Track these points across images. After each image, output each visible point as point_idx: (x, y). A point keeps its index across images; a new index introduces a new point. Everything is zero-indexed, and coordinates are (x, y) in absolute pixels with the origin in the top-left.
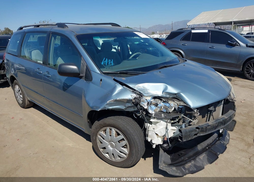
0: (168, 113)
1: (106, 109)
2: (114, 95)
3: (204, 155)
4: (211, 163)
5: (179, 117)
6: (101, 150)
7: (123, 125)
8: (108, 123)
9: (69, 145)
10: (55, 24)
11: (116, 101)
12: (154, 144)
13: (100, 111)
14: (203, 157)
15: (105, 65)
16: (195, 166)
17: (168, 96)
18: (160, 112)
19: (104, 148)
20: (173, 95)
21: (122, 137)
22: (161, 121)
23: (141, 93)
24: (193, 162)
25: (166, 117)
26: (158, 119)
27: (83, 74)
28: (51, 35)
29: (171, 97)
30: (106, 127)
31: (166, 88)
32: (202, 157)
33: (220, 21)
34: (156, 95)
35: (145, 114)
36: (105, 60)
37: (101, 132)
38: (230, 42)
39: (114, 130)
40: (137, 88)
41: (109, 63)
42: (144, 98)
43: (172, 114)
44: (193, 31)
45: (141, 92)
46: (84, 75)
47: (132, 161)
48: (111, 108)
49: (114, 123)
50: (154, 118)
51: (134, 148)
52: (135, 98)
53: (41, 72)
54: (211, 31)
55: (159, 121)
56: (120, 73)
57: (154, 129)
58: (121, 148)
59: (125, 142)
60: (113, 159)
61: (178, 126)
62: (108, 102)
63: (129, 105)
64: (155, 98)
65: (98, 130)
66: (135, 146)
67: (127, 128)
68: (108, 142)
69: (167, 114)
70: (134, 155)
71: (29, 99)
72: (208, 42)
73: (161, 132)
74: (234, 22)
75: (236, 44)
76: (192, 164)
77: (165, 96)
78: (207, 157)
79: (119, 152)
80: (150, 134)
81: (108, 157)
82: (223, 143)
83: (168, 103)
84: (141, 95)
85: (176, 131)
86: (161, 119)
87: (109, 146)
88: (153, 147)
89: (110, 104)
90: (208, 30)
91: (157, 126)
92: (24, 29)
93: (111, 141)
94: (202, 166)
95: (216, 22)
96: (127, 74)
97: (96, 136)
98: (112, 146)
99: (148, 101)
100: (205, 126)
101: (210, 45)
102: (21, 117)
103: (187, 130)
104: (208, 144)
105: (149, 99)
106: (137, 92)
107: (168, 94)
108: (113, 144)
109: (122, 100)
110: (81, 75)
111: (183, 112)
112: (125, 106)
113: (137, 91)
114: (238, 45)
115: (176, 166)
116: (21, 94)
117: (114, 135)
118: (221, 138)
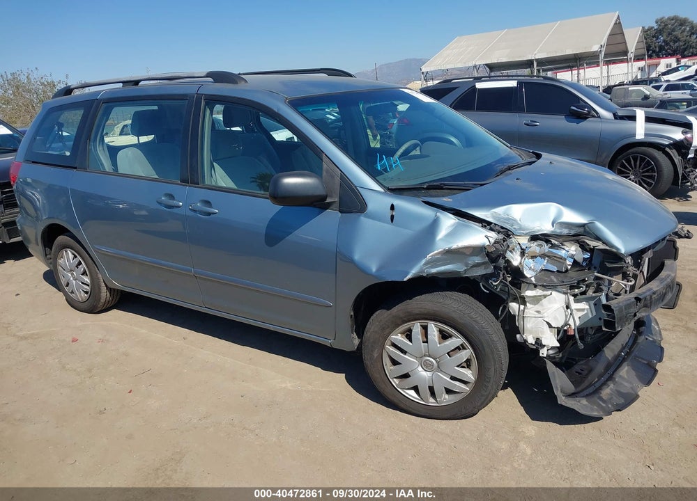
0: (562, 272)
1: (425, 275)
2: (441, 239)
3: (626, 368)
4: (648, 383)
5: (584, 281)
6: (395, 382)
7: (461, 311)
8: (417, 311)
9: (283, 385)
10: (204, 74)
11: (449, 252)
12: (544, 346)
13: (409, 280)
14: (625, 371)
15: (386, 170)
16: (620, 394)
17: (565, 231)
18: (543, 272)
19: (406, 376)
20: (577, 229)
21: (457, 340)
22: (554, 293)
23: (506, 229)
24: (612, 386)
25: (563, 282)
26: (544, 287)
27: (331, 197)
28: (203, 103)
29: (572, 232)
30: (410, 321)
31: (560, 214)
32: (625, 373)
33: (504, 60)
34: (539, 231)
35: (509, 279)
36: (381, 159)
37: (397, 335)
38: (575, 108)
39: (436, 326)
40: (494, 217)
41: (394, 165)
42: (514, 240)
43: (571, 274)
44: (479, 85)
45: (507, 226)
46: (337, 200)
47: (484, 398)
48: (434, 270)
49: (435, 309)
50: (535, 286)
51: (493, 363)
52: (496, 242)
53: (181, 204)
54: (525, 83)
55: (549, 293)
56: (429, 188)
57: (538, 312)
58: (456, 368)
59: (467, 353)
60: (432, 400)
61: (587, 300)
62: (429, 257)
63: (478, 260)
64: (534, 238)
65: (387, 331)
66: (494, 358)
67: (471, 318)
68: (416, 358)
69: (562, 275)
70: (492, 381)
71: (116, 284)
72: (520, 110)
73: (555, 318)
74: (537, 60)
75: (589, 112)
76: (611, 389)
77: (559, 231)
78: (633, 373)
79: (448, 379)
80: (528, 326)
81: (414, 397)
82: (651, 339)
83: (564, 249)
84: (507, 234)
85: (585, 312)
86: (553, 287)
87: (420, 369)
88: (541, 355)
89: (434, 262)
90: (516, 81)
91: (542, 305)
92: (77, 92)
93: (425, 356)
94: (633, 392)
95: (495, 61)
96: (442, 188)
97: (383, 347)
98: (427, 367)
99: (524, 247)
100: (648, 293)
101: (526, 118)
102: (100, 336)
103: (621, 304)
104: (622, 345)
105: (524, 241)
106: (497, 227)
107: (566, 228)
108: (432, 362)
109: (461, 250)
110: (328, 200)
111: (595, 268)
112: (466, 265)
113: (495, 224)
114: (593, 116)
115: (586, 396)
116: (84, 273)
117: (436, 339)
118: (642, 329)
